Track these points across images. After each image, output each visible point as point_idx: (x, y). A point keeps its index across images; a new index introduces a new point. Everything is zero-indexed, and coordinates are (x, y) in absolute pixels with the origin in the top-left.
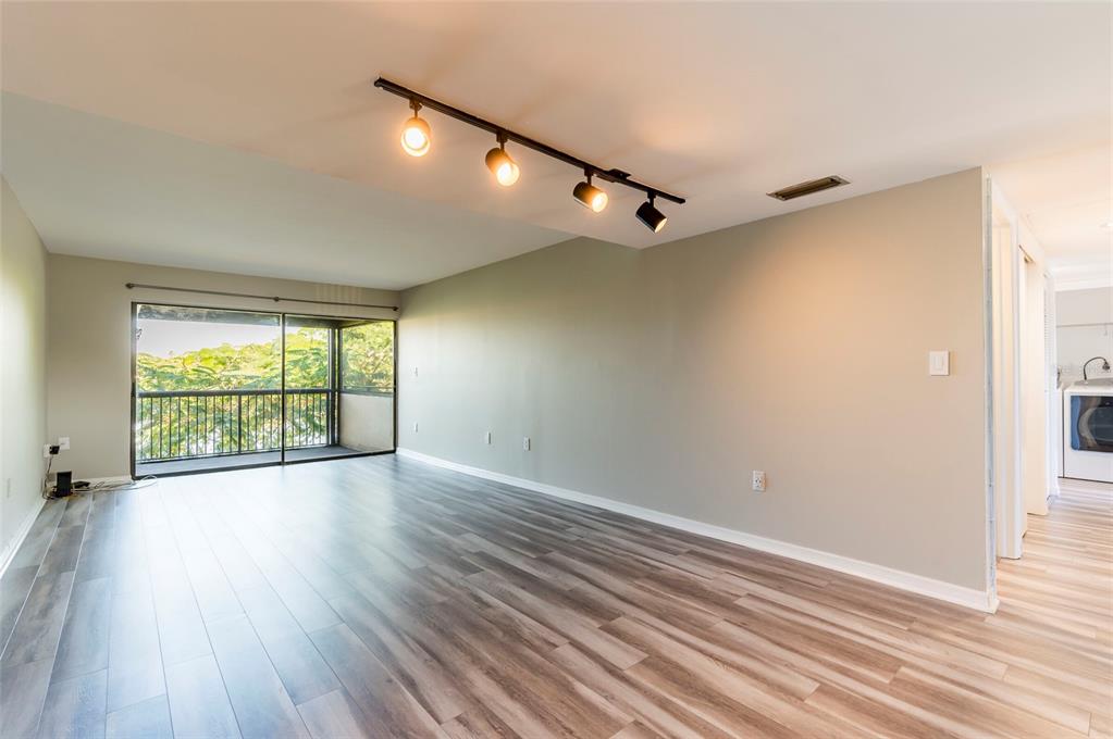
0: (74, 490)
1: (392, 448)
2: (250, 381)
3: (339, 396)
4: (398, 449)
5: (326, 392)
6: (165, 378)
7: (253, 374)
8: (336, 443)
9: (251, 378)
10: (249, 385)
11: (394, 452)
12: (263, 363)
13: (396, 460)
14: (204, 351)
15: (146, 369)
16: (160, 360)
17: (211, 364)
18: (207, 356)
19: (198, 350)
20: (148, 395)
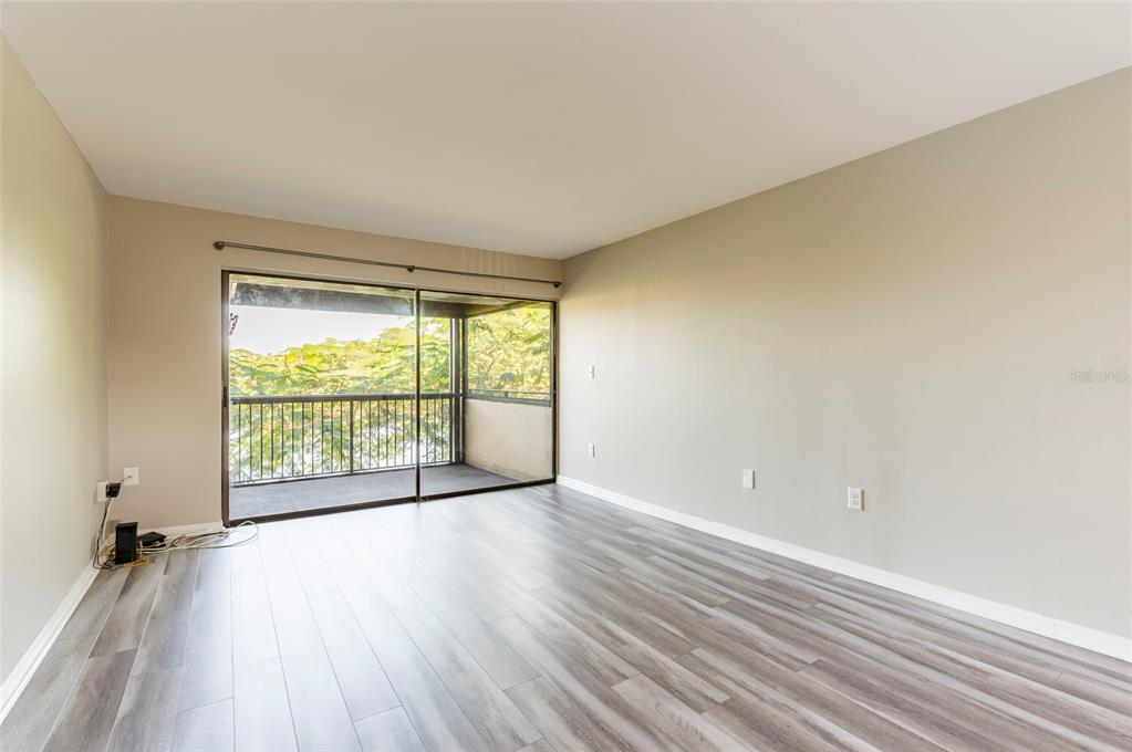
0: (141, 549)
1: (551, 476)
2: (358, 383)
3: (464, 401)
4: (559, 478)
5: (449, 396)
6: (266, 379)
7: (361, 374)
8: (461, 461)
9: (359, 379)
10: (357, 388)
11: (553, 481)
12: (370, 362)
13: (555, 492)
14: (306, 347)
15: (244, 368)
16: (259, 357)
17: (315, 362)
18: (310, 353)
19: (301, 346)
20: (247, 401)
